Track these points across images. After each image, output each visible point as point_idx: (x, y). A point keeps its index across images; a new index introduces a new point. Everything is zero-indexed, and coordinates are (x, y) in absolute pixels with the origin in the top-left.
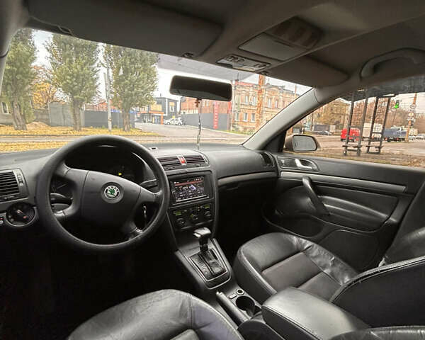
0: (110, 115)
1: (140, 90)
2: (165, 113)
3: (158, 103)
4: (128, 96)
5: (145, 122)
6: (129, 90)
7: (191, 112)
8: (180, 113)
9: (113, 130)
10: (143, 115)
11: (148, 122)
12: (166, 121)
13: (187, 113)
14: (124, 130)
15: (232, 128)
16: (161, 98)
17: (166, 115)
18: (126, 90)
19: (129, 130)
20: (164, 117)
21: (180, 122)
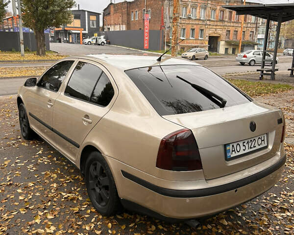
0: (22, 37)
1: (56, 8)
2: (85, 30)
3: (75, 18)
4: (42, 14)
5: (60, 42)
6: (44, 8)
7: (117, 28)
8: (103, 29)
9: (26, 55)
10: (57, 33)
11: (65, 42)
12: (87, 40)
13: (112, 29)
14: (38, 54)
15: (166, 48)
16: (79, 11)
17: (86, 32)
18: (40, 8)
19: (44, 54)
20: (83, 34)
21: (104, 40)
